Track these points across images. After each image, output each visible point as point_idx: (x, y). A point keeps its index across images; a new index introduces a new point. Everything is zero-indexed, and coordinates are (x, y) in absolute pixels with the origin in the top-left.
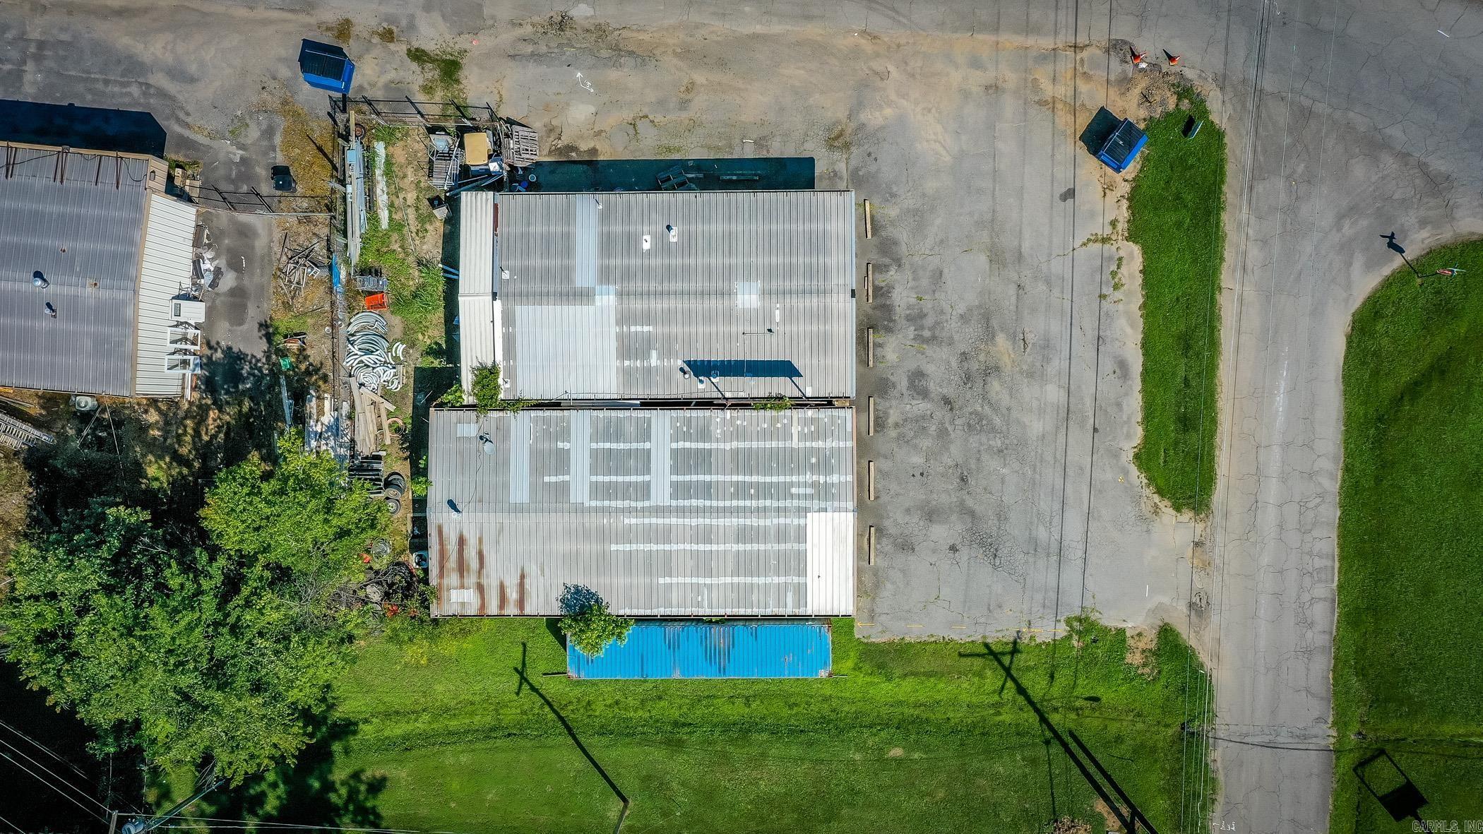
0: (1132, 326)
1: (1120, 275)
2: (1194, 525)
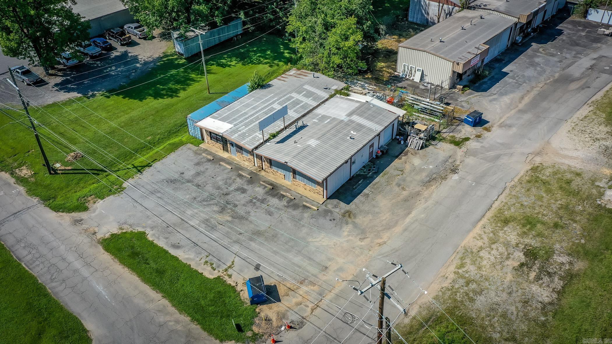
0: (187, 259)
1: (209, 265)
2: (102, 236)
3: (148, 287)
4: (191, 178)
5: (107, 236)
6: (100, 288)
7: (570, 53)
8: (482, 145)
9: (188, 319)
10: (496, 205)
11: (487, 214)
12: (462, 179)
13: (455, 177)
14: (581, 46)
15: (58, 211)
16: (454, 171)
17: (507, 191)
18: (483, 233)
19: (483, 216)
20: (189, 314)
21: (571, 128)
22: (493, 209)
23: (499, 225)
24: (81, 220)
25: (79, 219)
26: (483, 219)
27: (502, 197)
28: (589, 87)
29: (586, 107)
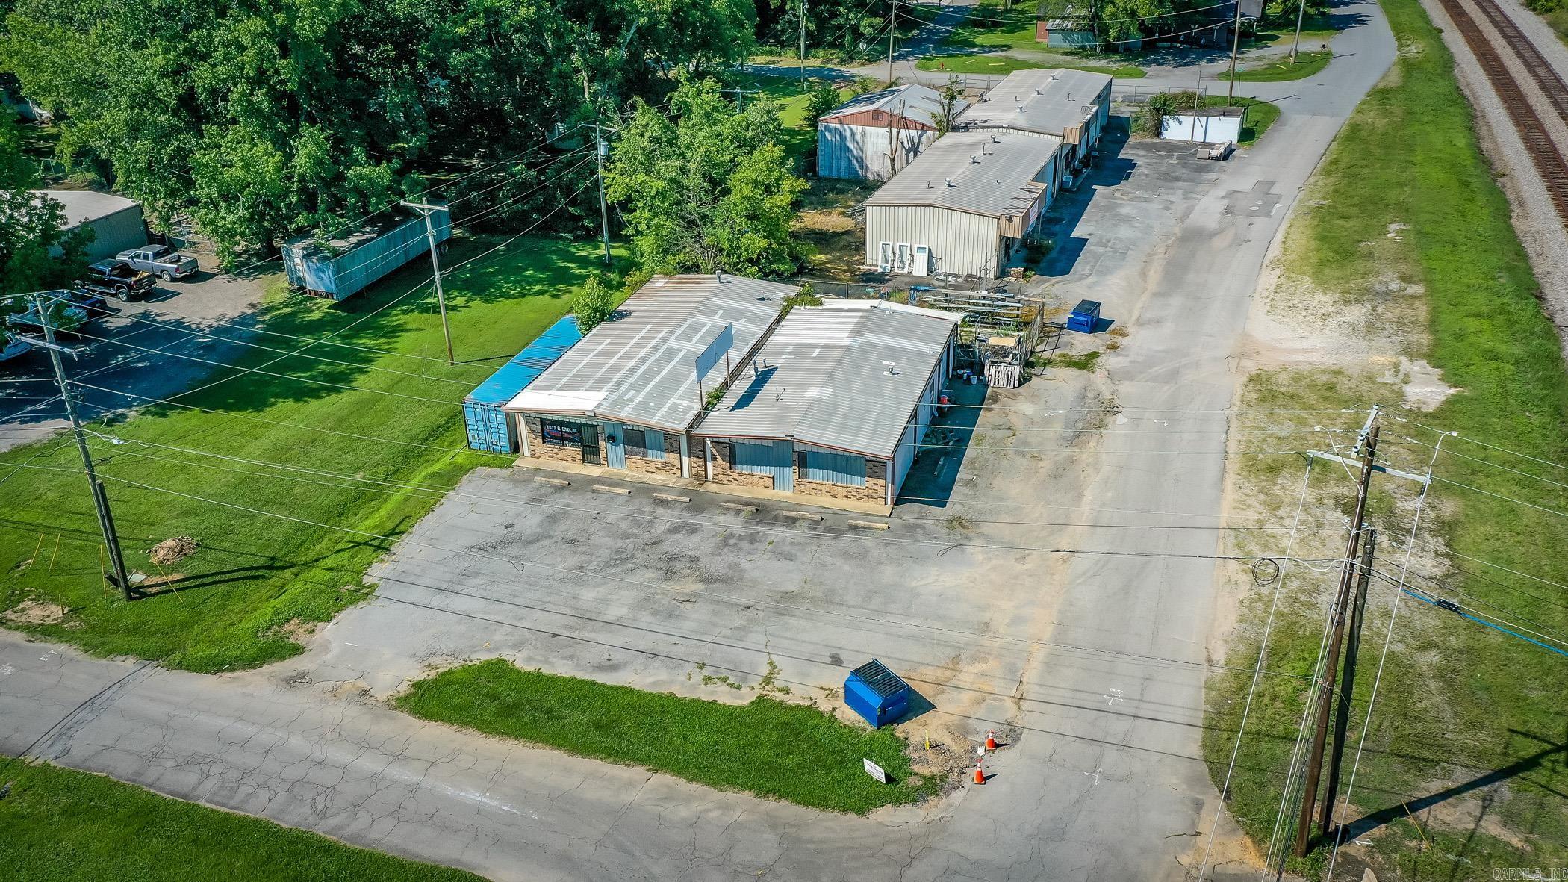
0: (654, 683)
1: (719, 683)
2: (390, 693)
3: (599, 761)
4: (539, 530)
5: (404, 689)
6: (473, 796)
7: (1174, 194)
8: (1128, 359)
9: (748, 795)
10: (1232, 447)
11: (1228, 466)
12: (1136, 421)
13: (1120, 419)
14: (1184, 181)
15: (217, 671)
16: (1111, 409)
17: (1234, 423)
18: (1245, 497)
19: (1224, 471)
20: (744, 786)
21: (1268, 308)
22: (1231, 456)
23: (1263, 478)
24: (304, 675)
25: (294, 674)
26: (1227, 475)
27: (1233, 433)
28: (1248, 241)
29: (1266, 272)
